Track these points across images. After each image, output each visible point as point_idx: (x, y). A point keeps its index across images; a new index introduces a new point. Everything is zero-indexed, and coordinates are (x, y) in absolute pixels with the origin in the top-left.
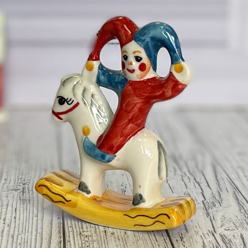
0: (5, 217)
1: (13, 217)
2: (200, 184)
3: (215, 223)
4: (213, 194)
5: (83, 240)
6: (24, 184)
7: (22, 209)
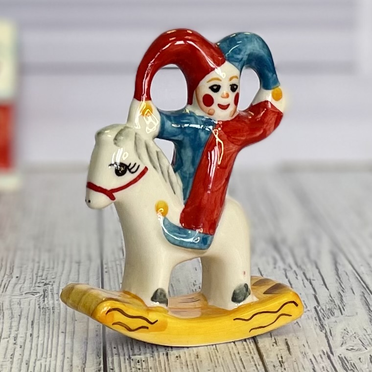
0: (17, 334)
1: (28, 335)
2: (312, 281)
3: (333, 339)
4: (331, 297)
5: (133, 367)
6: (46, 284)
7: (41, 323)
